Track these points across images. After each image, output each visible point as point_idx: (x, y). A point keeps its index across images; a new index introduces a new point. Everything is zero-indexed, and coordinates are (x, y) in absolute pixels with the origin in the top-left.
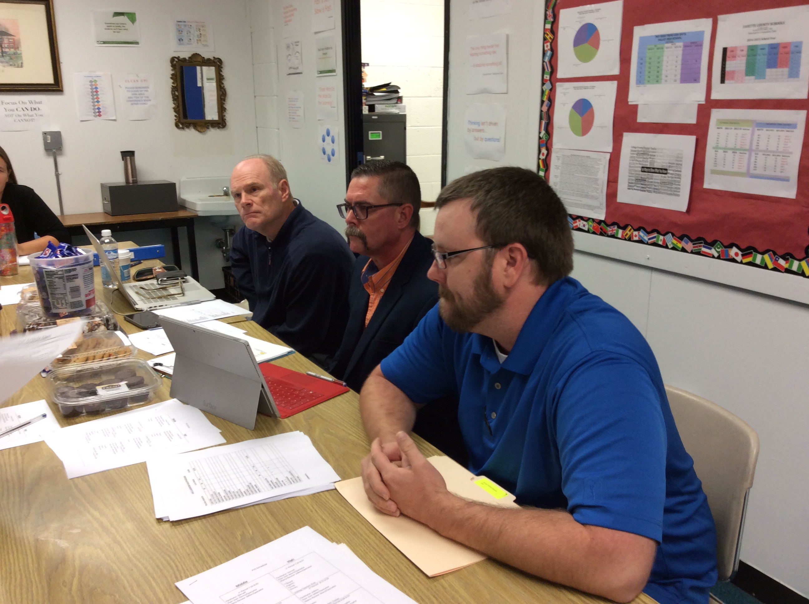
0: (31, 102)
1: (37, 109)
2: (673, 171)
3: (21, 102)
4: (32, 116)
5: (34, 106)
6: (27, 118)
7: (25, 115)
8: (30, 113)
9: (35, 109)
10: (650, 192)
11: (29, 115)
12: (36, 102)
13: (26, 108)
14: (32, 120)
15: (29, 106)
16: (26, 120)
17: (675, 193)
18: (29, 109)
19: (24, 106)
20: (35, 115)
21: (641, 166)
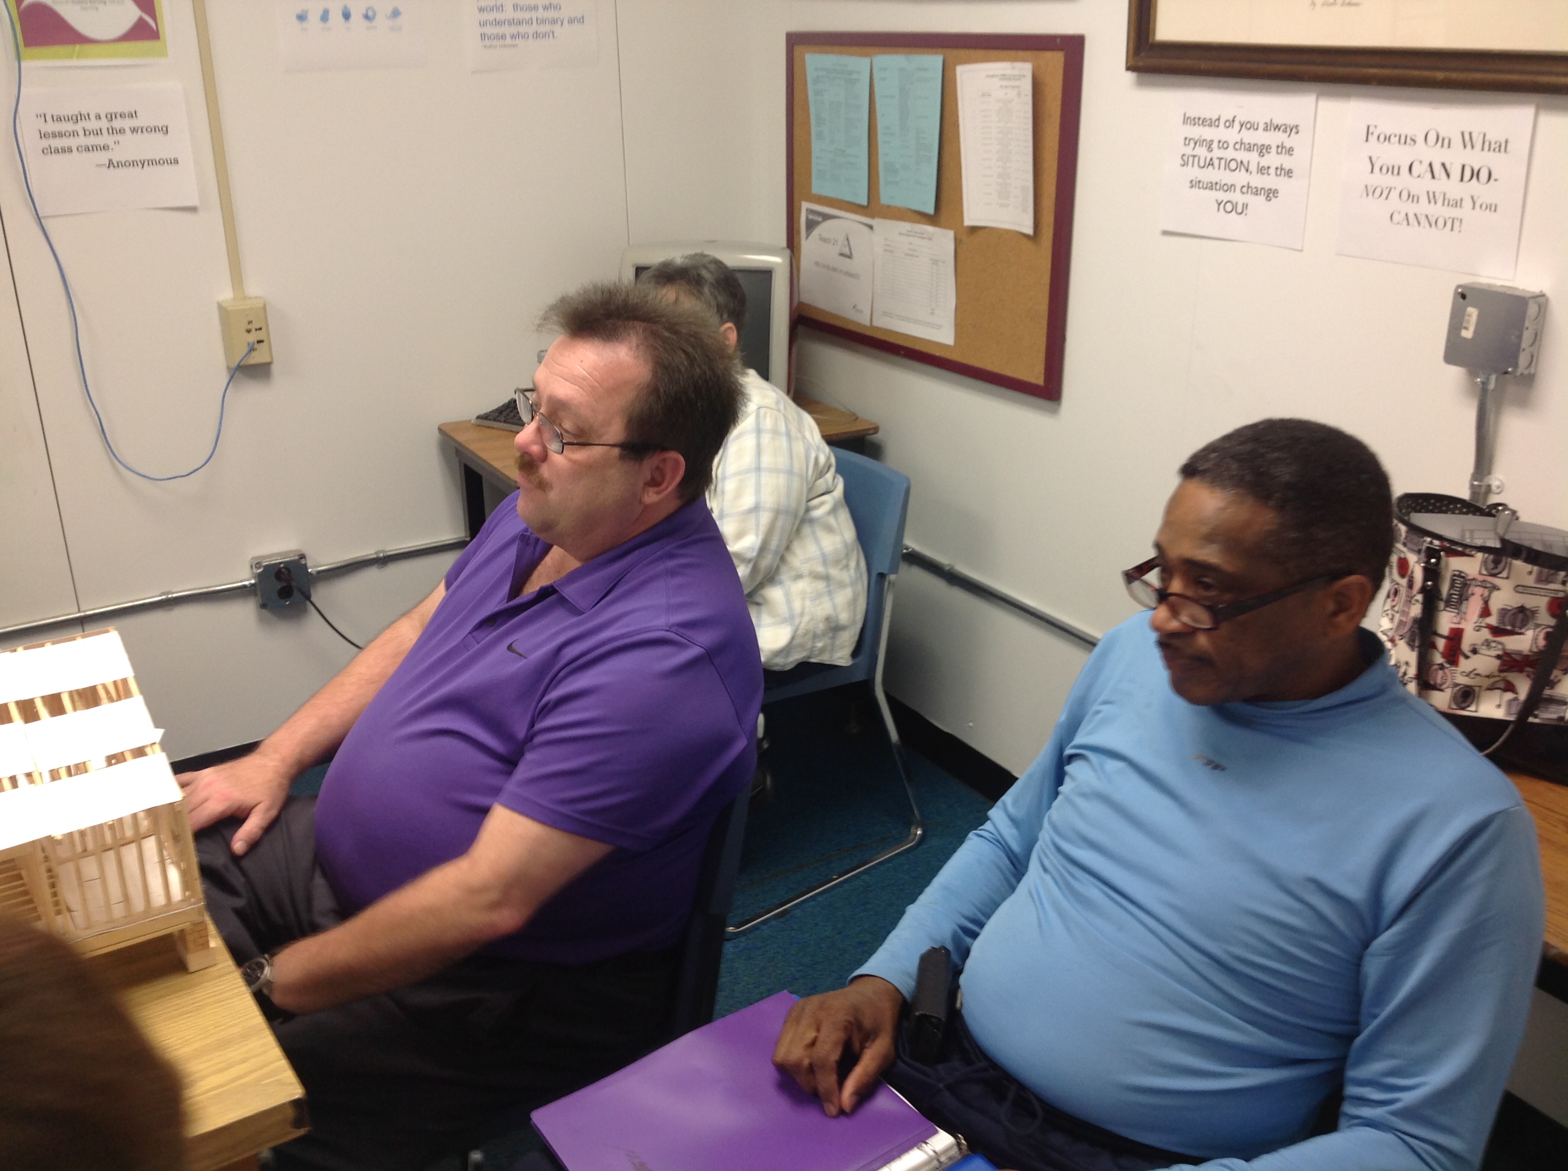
0: (1468, 140)
1: (1484, 175)
3: (1432, 138)
4: (1458, 204)
5: (1476, 159)
6: (1438, 210)
7: (1432, 198)
8: (1454, 188)
9: (1475, 174)
11: (1447, 202)
12: (1487, 145)
13: (1443, 165)
14: (1453, 224)
15: (1456, 157)
16: (1433, 222)
18: (1456, 173)
19: (1438, 156)
20: (1467, 203)
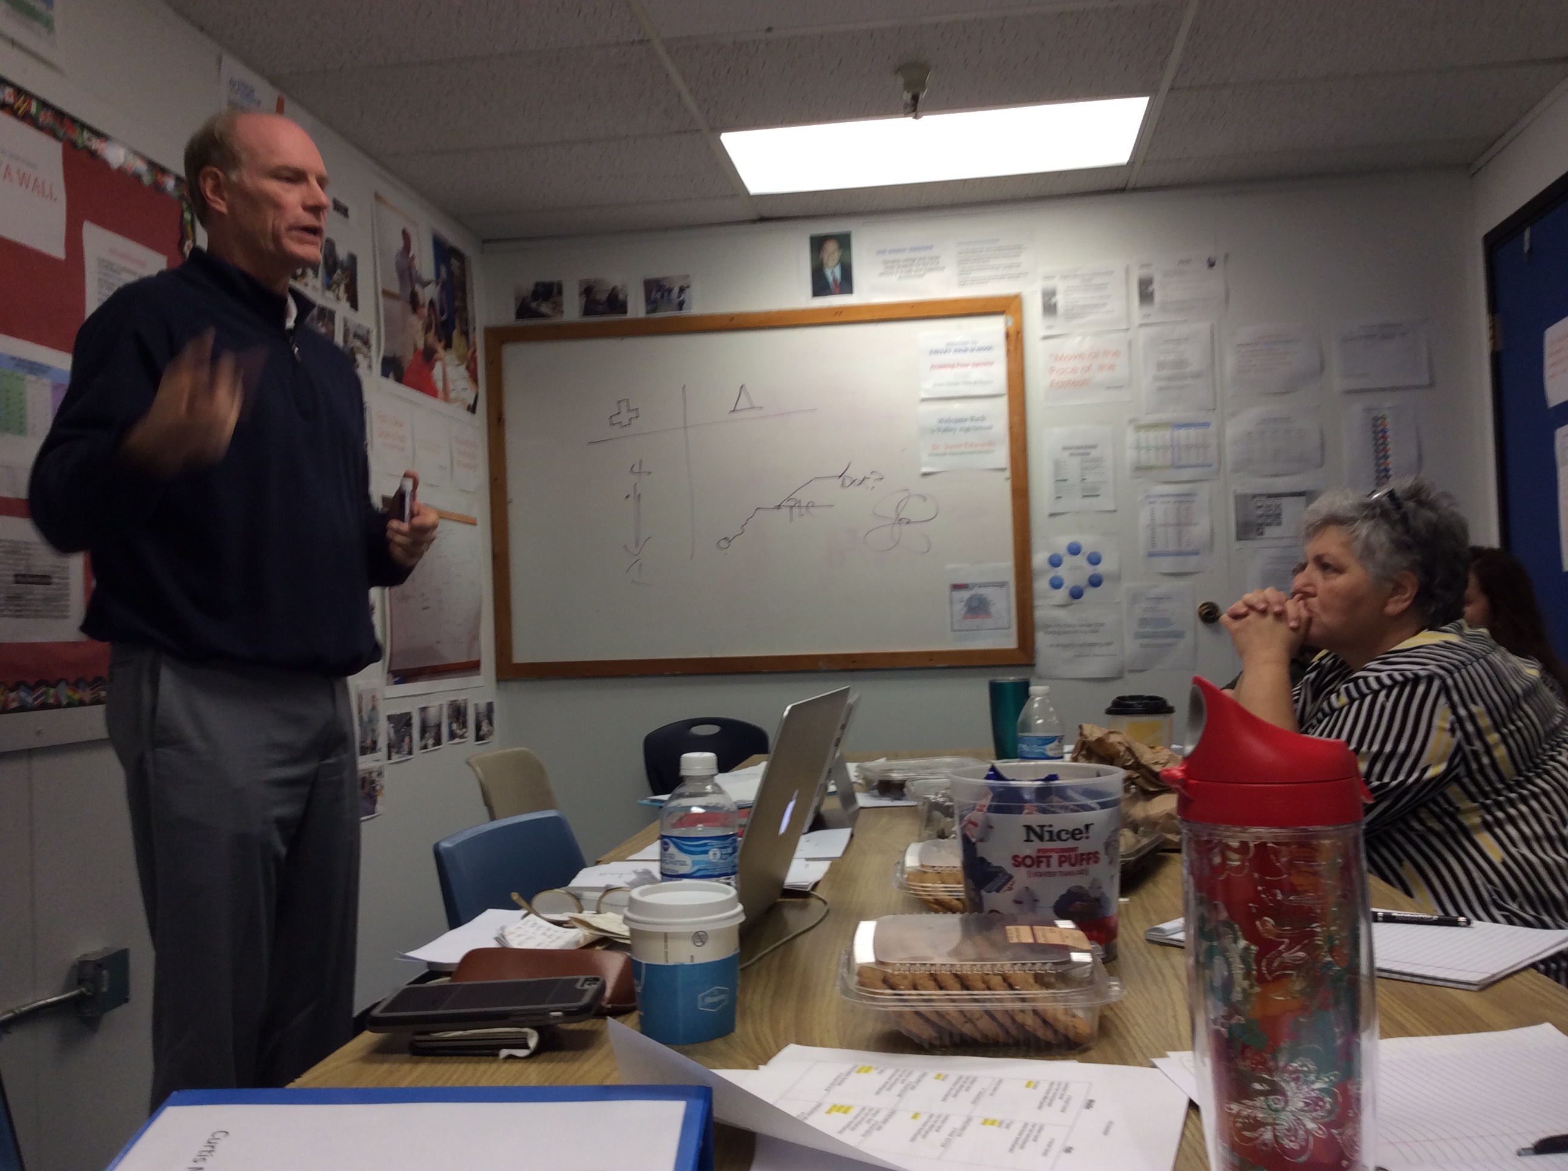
2: (58, 578)
10: (27, 617)
17: (61, 614)
21: (13, 573)
